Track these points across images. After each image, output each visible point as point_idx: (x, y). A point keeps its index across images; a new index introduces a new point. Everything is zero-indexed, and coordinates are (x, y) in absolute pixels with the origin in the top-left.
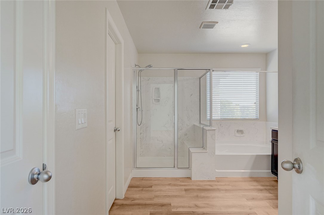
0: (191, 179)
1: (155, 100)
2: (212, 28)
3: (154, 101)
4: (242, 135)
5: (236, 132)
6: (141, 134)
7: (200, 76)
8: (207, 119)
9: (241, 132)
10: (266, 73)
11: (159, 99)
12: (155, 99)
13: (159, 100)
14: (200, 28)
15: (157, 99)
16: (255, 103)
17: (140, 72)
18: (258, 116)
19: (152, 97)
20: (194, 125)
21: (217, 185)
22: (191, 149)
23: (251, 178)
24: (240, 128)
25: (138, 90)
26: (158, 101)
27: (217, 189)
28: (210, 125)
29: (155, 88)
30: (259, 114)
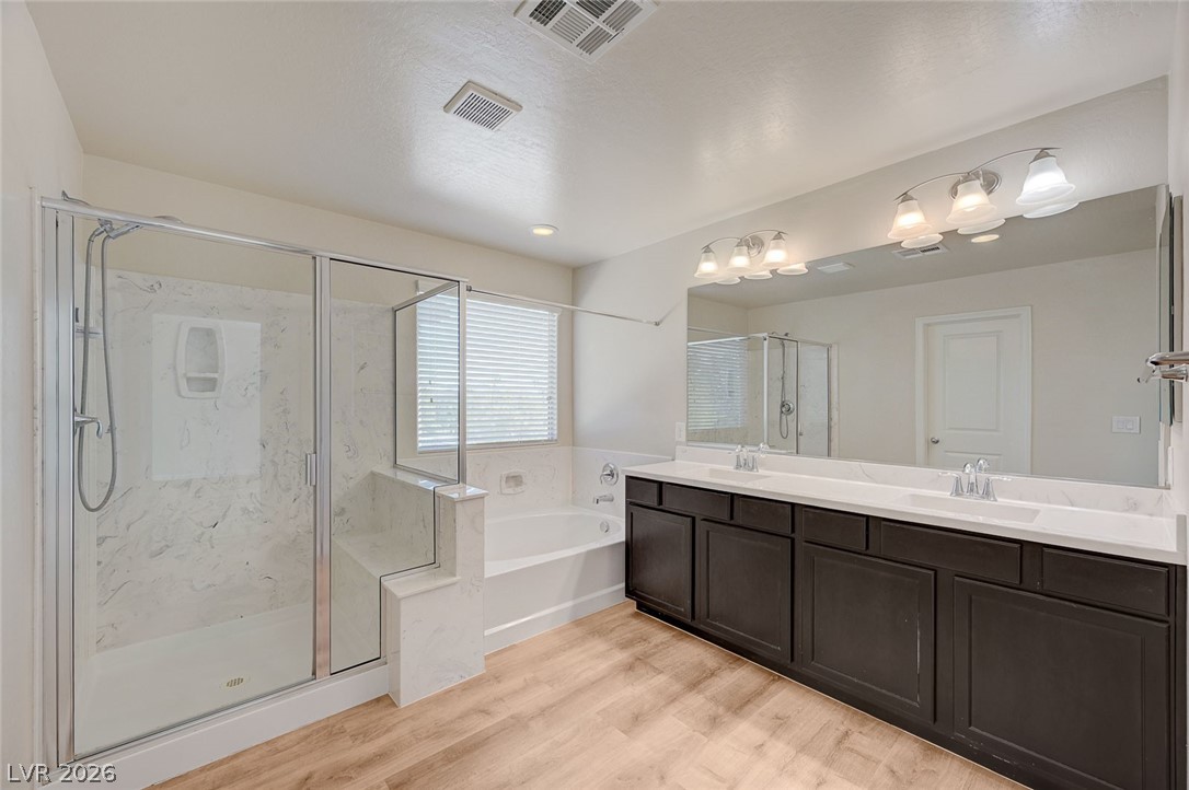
0: (393, 704)
1: (188, 379)
2: (491, 126)
3: (183, 384)
4: (519, 489)
5: (503, 483)
6: (101, 541)
7: (396, 303)
8: (419, 450)
9: (515, 480)
10: (573, 312)
11: (216, 376)
12: (190, 375)
13: (214, 381)
14: (447, 108)
15: (202, 375)
16: (550, 398)
17: (98, 240)
18: (556, 432)
19: (175, 368)
20: (373, 474)
21: (501, 699)
22: (388, 583)
23: (578, 623)
24: (514, 470)
25: (86, 332)
26: (211, 385)
27: (512, 717)
28: (461, 477)
29: (193, 330)
30: (559, 427)
